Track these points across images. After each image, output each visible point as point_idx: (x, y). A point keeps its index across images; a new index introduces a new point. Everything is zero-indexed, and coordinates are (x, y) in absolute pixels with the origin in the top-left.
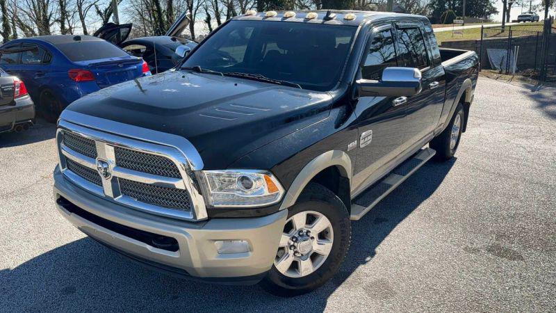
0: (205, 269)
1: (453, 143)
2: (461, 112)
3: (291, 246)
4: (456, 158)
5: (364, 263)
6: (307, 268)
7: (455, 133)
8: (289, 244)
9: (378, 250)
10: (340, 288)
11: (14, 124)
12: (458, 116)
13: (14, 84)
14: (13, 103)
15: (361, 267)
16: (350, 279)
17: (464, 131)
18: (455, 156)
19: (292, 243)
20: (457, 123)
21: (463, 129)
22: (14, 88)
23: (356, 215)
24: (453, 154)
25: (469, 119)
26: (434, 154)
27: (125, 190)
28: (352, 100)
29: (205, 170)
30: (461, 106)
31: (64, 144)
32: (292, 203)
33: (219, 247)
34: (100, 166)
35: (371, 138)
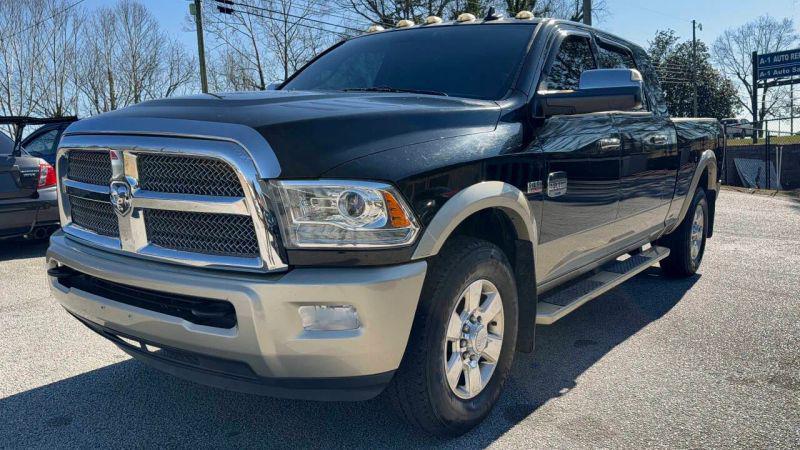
0: (282, 358)
1: (694, 250)
2: (702, 201)
4: (700, 276)
5: (560, 395)
7: (697, 235)
9: (581, 380)
11: (33, 225)
12: (699, 208)
13: (40, 169)
14: (36, 195)
15: (554, 400)
17: (710, 235)
18: (698, 272)
20: (699, 219)
21: (708, 232)
22: (38, 175)
24: (697, 268)
25: (716, 218)
26: (667, 254)
27: (153, 235)
28: (532, 119)
29: (283, 179)
30: (702, 192)
31: (69, 178)
32: (434, 252)
33: (306, 317)
34: (115, 193)
35: (565, 185)
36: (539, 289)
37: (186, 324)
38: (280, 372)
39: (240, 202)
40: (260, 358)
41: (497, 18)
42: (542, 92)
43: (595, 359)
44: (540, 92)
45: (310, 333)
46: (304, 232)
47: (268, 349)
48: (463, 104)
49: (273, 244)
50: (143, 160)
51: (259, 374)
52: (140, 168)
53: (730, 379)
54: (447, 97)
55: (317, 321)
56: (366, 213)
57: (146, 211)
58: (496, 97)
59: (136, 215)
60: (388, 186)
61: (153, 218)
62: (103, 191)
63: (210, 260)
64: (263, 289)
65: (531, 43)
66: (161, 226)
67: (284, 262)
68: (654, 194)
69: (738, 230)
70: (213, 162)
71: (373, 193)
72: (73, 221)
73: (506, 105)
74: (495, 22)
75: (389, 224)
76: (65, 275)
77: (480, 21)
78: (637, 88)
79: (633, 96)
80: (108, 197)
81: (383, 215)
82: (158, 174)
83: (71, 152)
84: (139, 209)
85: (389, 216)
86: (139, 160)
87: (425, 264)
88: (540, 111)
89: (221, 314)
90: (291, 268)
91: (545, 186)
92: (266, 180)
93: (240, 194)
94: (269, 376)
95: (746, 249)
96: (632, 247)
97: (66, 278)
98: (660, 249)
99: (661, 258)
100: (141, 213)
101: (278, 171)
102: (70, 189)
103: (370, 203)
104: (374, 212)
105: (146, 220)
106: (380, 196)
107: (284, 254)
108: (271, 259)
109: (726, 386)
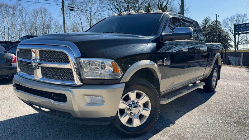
0: (80, 111)
1: (214, 84)
2: (216, 68)
3: (129, 109)
4: (216, 92)
5: (169, 126)
6: (137, 123)
7: (214, 79)
8: (127, 108)
9: (176, 122)
10: (155, 136)
11: (10, 74)
12: (215, 71)
13: (12, 57)
14: (11, 65)
15: (167, 128)
16: (161, 132)
17: (219, 79)
18: (215, 90)
19: (129, 108)
20: (215, 74)
22: (12, 59)
23: (164, 102)
26: (204, 84)
27: (43, 74)
28: (160, 42)
29: (82, 58)
30: (216, 65)
31: (20, 57)
32: (127, 80)
33: (88, 99)
34: (32, 62)
35: (170, 62)
36: (162, 94)
37: (52, 101)
38: (80, 116)
39: (69, 65)
40: (74, 112)
41: (150, 12)
42: (163, 34)
45: (89, 104)
46: (88, 74)
47: (76, 109)
48: (138, 37)
49: (78, 78)
51: (73, 116)
52: (40, 54)
53: (222, 122)
54: (134, 35)
55: (91, 101)
56: (106, 68)
57: (42, 67)
58: (148, 35)
59: (38, 68)
60: (113, 60)
61: (43, 69)
62: (29, 61)
63: (61, 82)
64: (75, 91)
65: (160, 20)
66: (46, 72)
67: (81, 83)
69: (228, 78)
70: (61, 53)
71: (108, 62)
72: (21, 71)
73: (151, 38)
74: (150, 13)
75: (113, 72)
77: (146, 13)
79: (189, 35)
80: (30, 63)
81: (111, 69)
82: (45, 56)
83: (21, 50)
84: (40, 67)
85: (113, 69)
86: (40, 52)
87: (124, 84)
88: (162, 39)
89: (62, 98)
90: (84, 84)
91: (163, 62)
92: (76, 58)
93: (69, 62)
94: (76, 117)
95: (230, 84)
96: (193, 82)
98: (202, 83)
100: (40, 68)
101: (80, 55)
102: (21, 61)
103: (107, 65)
104: (109, 69)
105: (41, 70)
106: (110, 63)
107: (82, 80)
108: (77, 82)
109: (221, 124)
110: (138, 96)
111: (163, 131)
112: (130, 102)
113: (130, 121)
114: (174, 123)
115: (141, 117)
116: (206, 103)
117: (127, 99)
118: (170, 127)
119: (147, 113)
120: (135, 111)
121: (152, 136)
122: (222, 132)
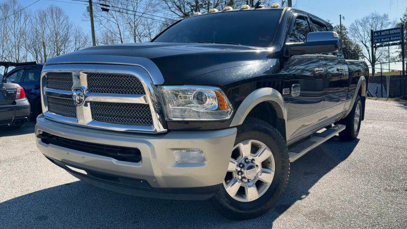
0: (164, 177)
1: (356, 127)
2: (359, 102)
3: (239, 171)
4: (359, 140)
5: (301, 199)
6: (252, 194)
7: (357, 119)
8: (237, 170)
9: (310, 191)
10: (282, 215)
11: (13, 119)
12: (358, 105)
13: (16, 89)
14: (15, 103)
15: (298, 202)
16: (290, 209)
17: (363, 119)
18: (358, 138)
19: (239, 169)
20: (358, 112)
21: (362, 118)
22: (16, 92)
24: (357, 135)
25: (366, 108)
26: (344, 128)
27: (96, 116)
28: (283, 56)
29: (165, 85)
30: (359, 97)
31: (47, 87)
32: (241, 123)
33: (177, 157)
34: (75, 94)
35: (299, 91)
36: (288, 143)
37: (114, 161)
38: (163, 185)
39: (142, 98)
40: (154, 177)
41: (261, 7)
43: (316, 181)
44: (287, 44)
45: (179, 164)
46: (175, 112)
47: (158, 173)
48: (250, 49)
49: (159, 119)
50: (90, 76)
51: (152, 186)
52: (88, 81)
53: (386, 189)
54: (240, 45)
55: (182, 159)
56: (207, 103)
57: (91, 102)
58: (266, 45)
59: (86, 105)
60: (218, 88)
61: (95, 106)
62: (68, 93)
63: (127, 128)
64: (155, 142)
65: (281, 19)
66: (99, 111)
67: (164, 128)
68: (331, 99)
69: (379, 118)
70: (128, 77)
71: (210, 92)
72: (49, 110)
73: (271, 49)
74: (260, 9)
75: (218, 109)
76: (46, 137)
77: (253, 9)
78: (337, 41)
80: (71, 96)
81: (215, 103)
82: (98, 83)
83: (48, 74)
84: (88, 102)
85: (219, 104)
86: (88, 77)
87: (236, 129)
88: (287, 52)
89: (134, 155)
90: (169, 131)
91: (291, 90)
92: (156, 86)
93: (143, 93)
94: (156, 186)
95: (377, 126)
96: (327, 125)
97: (46, 139)
98: (340, 126)
99: (339, 132)
100: (89, 104)
101: (163, 81)
102: (48, 93)
103: (209, 97)
104: (211, 103)
105: (91, 108)
106: (214, 94)
107: (165, 123)
108: (158, 127)
109: (384, 193)
110: (255, 149)
111: (293, 206)
112: (241, 160)
113: (242, 192)
114: (307, 194)
115: (259, 184)
116: (349, 158)
117: (236, 154)
118: (303, 200)
119: (268, 178)
120: (249, 174)
121: (278, 216)
122: (389, 205)
